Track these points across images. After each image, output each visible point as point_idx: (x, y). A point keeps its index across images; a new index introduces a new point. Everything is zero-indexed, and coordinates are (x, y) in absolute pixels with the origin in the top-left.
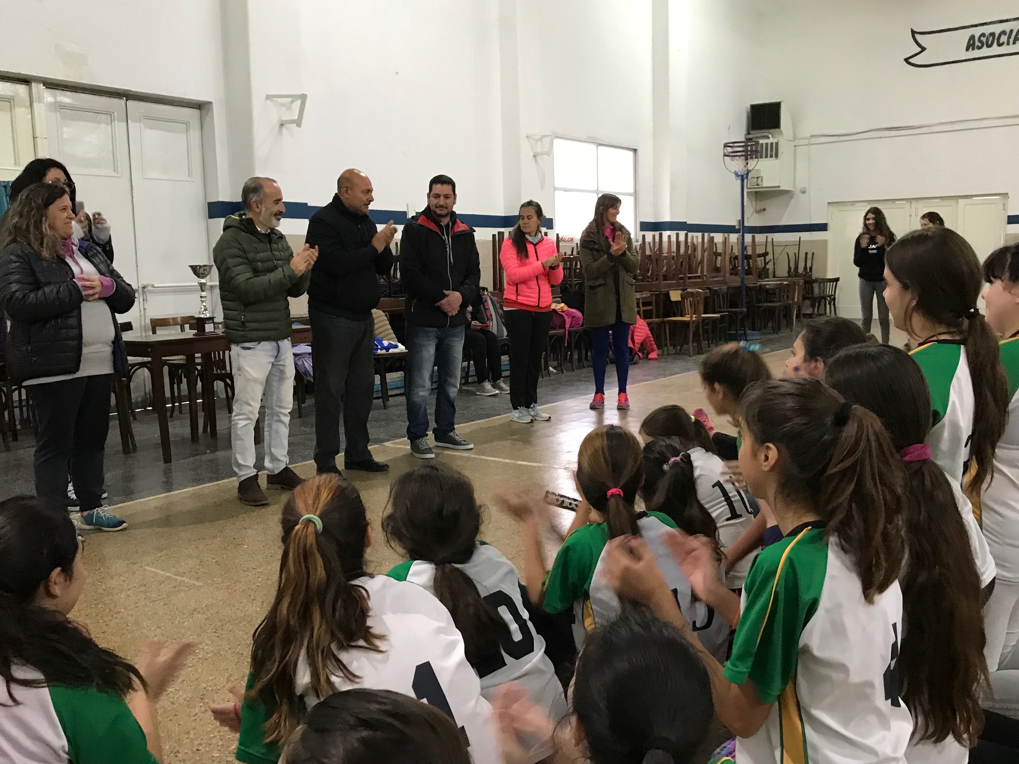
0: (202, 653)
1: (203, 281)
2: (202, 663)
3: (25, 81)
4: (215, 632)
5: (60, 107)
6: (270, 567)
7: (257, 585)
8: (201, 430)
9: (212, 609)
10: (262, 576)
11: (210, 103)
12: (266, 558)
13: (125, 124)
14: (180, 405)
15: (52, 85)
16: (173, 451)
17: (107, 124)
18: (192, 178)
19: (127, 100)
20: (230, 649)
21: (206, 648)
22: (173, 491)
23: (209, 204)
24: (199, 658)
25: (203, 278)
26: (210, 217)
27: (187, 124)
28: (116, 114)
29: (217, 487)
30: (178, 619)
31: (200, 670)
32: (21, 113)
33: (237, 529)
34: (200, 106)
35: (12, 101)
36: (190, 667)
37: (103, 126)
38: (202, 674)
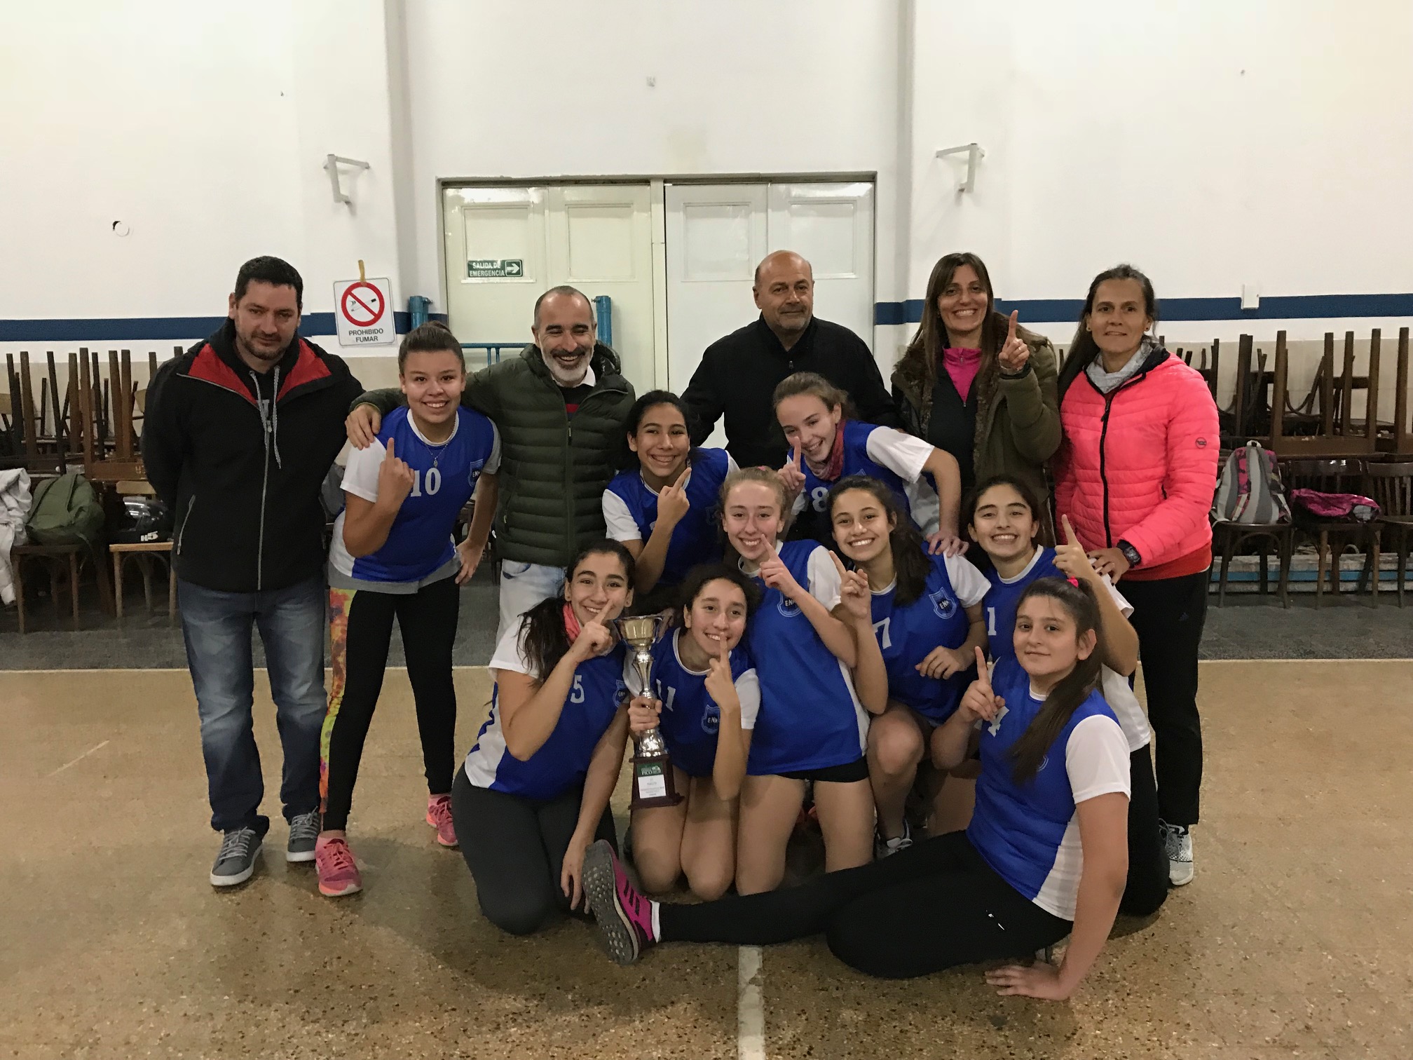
19: (767, 185)
23: (875, 306)
26: (875, 324)
35: (630, 206)
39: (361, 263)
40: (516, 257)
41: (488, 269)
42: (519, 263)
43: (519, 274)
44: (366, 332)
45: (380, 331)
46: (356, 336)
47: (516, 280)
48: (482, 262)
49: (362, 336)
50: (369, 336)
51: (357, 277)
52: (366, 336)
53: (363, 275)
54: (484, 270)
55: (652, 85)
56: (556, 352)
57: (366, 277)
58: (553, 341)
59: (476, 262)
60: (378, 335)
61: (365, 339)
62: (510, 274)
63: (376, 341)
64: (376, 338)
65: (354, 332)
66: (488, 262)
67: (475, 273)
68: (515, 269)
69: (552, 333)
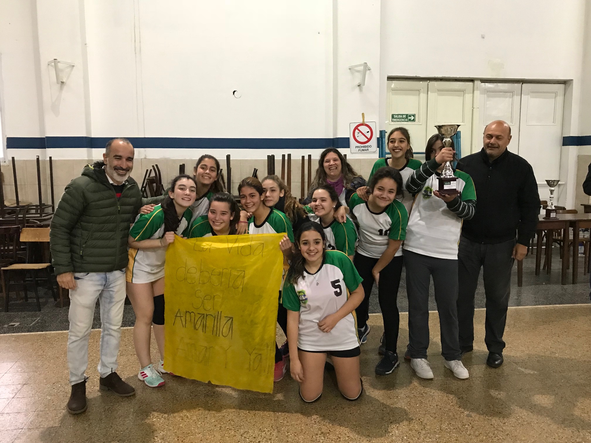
0: (521, 419)
1: (553, 189)
2: (520, 427)
3: (472, 80)
4: (530, 409)
5: (488, 92)
6: (570, 374)
7: (560, 384)
8: (542, 267)
9: (531, 392)
10: (564, 379)
11: (572, 80)
12: (569, 367)
13: (520, 97)
14: (532, 248)
15: (484, 81)
16: (524, 279)
17: (510, 98)
18: (555, 123)
19: (522, 84)
20: (537, 423)
21: (523, 417)
22: (520, 306)
23: (564, 137)
24: (519, 423)
25: (553, 187)
26: (563, 145)
27: (556, 93)
28: (515, 92)
29: (545, 309)
30: (511, 392)
31: (518, 431)
32: (468, 96)
33: (553, 341)
34: (565, 82)
35: (464, 91)
36: (513, 426)
37: (507, 99)
38: (519, 433)
39: (363, 114)
40: (413, 113)
41: (400, 118)
42: (414, 116)
43: (414, 120)
44: (363, 147)
45: (370, 146)
46: (358, 149)
47: (413, 123)
48: (398, 115)
49: (361, 149)
50: (365, 148)
51: (361, 121)
52: (363, 149)
53: (364, 120)
54: (399, 118)
55: (483, 38)
56: (117, 168)
57: (365, 121)
58: (116, 163)
59: (395, 115)
60: (369, 148)
61: (363, 150)
62: (410, 120)
63: (368, 151)
64: (368, 150)
65: (358, 147)
66: (401, 115)
67: (395, 120)
68: (412, 118)
69: (116, 158)
